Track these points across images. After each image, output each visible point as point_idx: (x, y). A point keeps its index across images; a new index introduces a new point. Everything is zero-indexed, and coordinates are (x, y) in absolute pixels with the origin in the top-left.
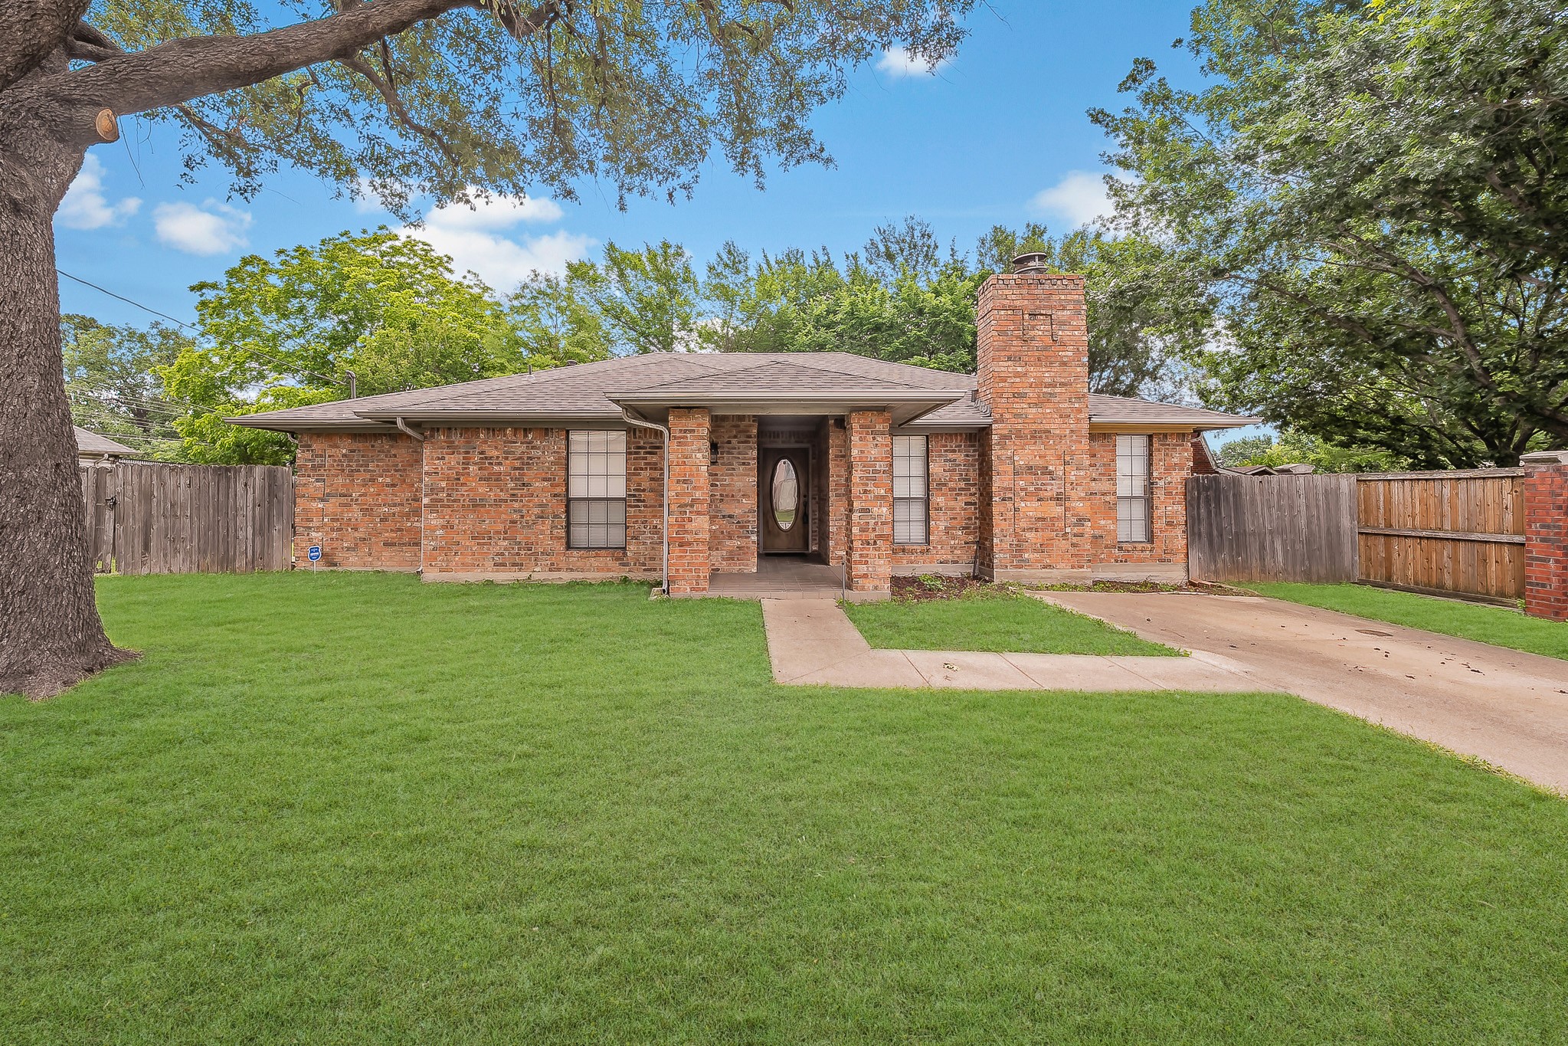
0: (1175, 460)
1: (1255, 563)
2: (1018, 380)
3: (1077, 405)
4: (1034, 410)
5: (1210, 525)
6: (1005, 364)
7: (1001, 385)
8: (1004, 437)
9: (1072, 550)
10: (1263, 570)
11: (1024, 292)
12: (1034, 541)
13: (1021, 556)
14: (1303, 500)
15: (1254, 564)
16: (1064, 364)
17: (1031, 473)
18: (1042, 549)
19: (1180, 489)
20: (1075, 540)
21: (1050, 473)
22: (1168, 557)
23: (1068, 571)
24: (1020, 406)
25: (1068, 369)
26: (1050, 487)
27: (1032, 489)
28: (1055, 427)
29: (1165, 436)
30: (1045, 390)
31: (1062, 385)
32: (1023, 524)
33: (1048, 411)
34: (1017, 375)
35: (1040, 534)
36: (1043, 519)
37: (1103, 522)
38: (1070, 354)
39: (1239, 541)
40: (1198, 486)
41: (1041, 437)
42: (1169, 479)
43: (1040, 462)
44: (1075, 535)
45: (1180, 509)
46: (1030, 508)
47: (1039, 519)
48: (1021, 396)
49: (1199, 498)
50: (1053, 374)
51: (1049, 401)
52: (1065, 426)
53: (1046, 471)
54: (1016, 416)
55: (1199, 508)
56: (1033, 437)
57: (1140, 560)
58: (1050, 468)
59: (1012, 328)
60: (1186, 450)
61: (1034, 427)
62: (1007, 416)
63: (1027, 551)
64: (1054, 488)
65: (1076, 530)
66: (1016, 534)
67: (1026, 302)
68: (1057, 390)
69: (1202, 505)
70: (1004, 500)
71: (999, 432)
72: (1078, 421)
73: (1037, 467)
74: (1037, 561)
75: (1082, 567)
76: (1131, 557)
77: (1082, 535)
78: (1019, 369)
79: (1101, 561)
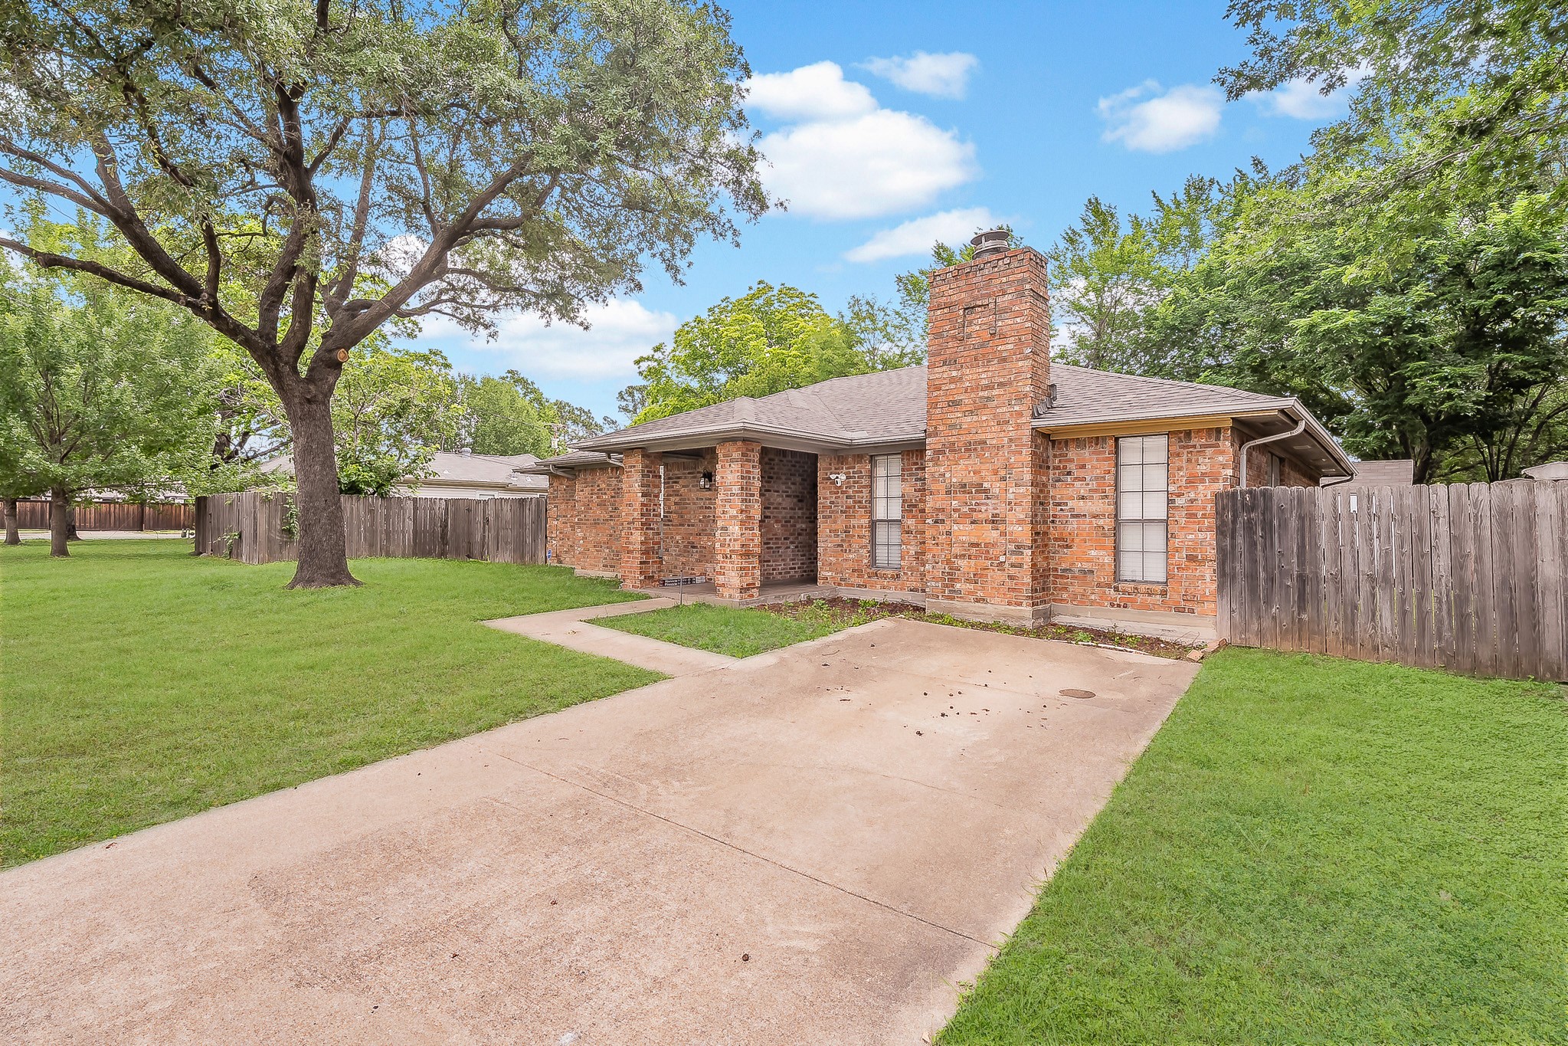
0: (1203, 468)
1: (1334, 628)
2: (953, 386)
3: (1017, 408)
4: (969, 419)
5: (1254, 561)
6: (940, 370)
7: (935, 394)
8: (938, 452)
9: (1010, 584)
10: (1349, 638)
11: (962, 283)
12: (967, 570)
13: (953, 586)
14: (1443, 528)
15: (1332, 628)
16: (1004, 360)
17: (964, 492)
18: (976, 578)
19: (1210, 508)
20: (1013, 571)
21: (986, 491)
22: (1189, 605)
23: (1004, 608)
24: (955, 416)
25: (1008, 365)
26: (983, 508)
27: (966, 509)
28: (992, 437)
29: (1188, 434)
30: (981, 394)
31: (1001, 385)
32: (956, 550)
33: (984, 418)
34: (953, 380)
35: (973, 562)
36: (977, 545)
37: (1093, 553)
38: (1010, 347)
39: (1305, 589)
40: (1234, 505)
41: (975, 449)
42: (1192, 495)
43: (975, 479)
44: (1013, 566)
45: (1210, 537)
46: (963, 532)
47: (973, 545)
48: (956, 403)
49: (1234, 522)
50: (990, 374)
51: (985, 407)
52: (1002, 434)
53: (980, 489)
54: (952, 426)
55: (1233, 538)
56: (967, 450)
57: (1146, 607)
58: (986, 485)
59: (947, 328)
60: (1222, 453)
61: (969, 438)
62: (941, 428)
63: (958, 580)
64: (988, 510)
65: (1014, 559)
66: (948, 562)
67: (963, 295)
68: (995, 392)
69: (1240, 532)
70: (936, 522)
71: (933, 446)
72: (1018, 426)
73: (972, 485)
74: (970, 593)
75: (1020, 604)
76: (1134, 601)
77: (1020, 566)
78: (954, 374)
79: (1092, 603)
